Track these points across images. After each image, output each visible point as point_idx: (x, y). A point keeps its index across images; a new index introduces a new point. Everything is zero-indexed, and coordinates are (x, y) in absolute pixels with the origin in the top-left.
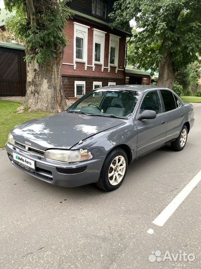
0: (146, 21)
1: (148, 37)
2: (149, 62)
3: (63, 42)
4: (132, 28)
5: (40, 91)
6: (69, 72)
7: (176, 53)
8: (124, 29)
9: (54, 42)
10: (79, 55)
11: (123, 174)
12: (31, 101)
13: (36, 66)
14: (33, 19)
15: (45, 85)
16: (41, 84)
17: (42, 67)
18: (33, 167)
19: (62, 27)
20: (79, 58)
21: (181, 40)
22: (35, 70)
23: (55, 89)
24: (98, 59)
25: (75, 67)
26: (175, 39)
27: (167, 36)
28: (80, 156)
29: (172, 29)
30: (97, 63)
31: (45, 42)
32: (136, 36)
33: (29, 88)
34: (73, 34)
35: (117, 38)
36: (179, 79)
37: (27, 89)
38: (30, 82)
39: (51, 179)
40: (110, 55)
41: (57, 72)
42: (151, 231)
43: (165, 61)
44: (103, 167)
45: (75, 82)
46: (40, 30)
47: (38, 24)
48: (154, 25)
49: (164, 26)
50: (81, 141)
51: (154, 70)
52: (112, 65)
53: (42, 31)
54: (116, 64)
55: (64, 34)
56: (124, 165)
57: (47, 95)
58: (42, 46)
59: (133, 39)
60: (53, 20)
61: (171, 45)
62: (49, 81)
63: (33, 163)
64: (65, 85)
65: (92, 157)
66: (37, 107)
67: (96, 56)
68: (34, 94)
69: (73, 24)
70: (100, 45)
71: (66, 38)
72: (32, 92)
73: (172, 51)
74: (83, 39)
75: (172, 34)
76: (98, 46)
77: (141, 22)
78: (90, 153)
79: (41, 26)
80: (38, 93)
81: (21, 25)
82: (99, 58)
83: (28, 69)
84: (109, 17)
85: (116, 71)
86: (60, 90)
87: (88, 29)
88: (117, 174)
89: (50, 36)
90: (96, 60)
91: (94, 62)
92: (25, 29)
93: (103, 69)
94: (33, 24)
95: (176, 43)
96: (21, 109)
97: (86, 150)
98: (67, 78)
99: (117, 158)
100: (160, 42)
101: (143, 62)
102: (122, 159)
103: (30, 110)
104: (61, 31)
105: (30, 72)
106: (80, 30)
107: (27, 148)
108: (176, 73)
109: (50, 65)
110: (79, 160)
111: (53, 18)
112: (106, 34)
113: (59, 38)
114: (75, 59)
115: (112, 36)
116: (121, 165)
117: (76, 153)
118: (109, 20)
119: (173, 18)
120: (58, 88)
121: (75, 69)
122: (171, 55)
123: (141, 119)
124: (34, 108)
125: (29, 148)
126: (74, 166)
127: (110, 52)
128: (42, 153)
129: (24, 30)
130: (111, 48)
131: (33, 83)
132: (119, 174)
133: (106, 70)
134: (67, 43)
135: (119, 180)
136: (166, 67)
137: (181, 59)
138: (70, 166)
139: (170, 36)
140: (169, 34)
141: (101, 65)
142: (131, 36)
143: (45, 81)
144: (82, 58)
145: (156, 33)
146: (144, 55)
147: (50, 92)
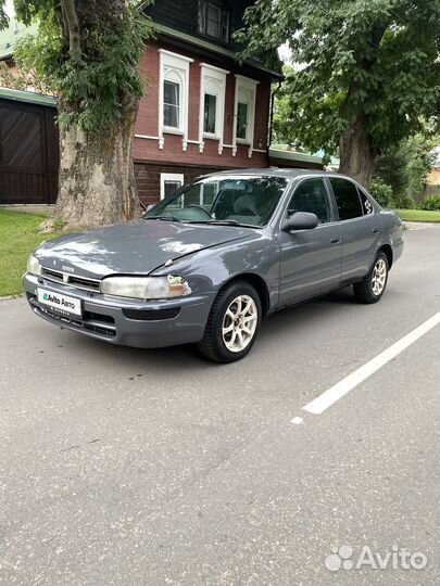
0: (313, 48)
1: (317, 81)
2: (319, 134)
3: (136, 88)
4: (282, 63)
5: (88, 188)
6: (150, 155)
7: (375, 116)
8: (267, 65)
9: (118, 88)
10: (171, 119)
11: (252, 332)
12: (69, 209)
13: (81, 137)
14: (75, 40)
15: (98, 176)
16: (89, 175)
17: (92, 140)
18: (77, 311)
19: (135, 57)
20: (170, 125)
21: (386, 89)
22: (78, 146)
23: (119, 183)
24: (210, 128)
25: (161, 143)
26: (372, 86)
27: (355, 79)
28: (167, 289)
29: (367, 64)
30: (209, 135)
31: (98, 86)
32: (291, 79)
33: (65, 183)
34: (158, 74)
35: (252, 84)
36: (386, 171)
37: (60, 184)
38: (66, 170)
39: (113, 333)
40: (235, 118)
41: (124, 149)
42: (297, 420)
43: (353, 132)
44: (211, 313)
45: (162, 175)
46: (89, 61)
47: (85, 50)
48: (329, 55)
49: (349, 58)
50: (170, 262)
51: (330, 151)
52: (241, 140)
53: (93, 64)
54: (249, 138)
55: (139, 72)
56: (255, 315)
57: (103, 198)
58: (92, 96)
59: (284, 85)
60: (115, 42)
61: (366, 99)
62: (108, 167)
63: (77, 303)
64: (141, 181)
65: (190, 291)
66: (81, 222)
67: (206, 121)
68: (76, 196)
69: (158, 54)
70: (214, 98)
71: (143, 79)
72: (71, 192)
73: (367, 112)
74: (178, 85)
75: (366, 75)
76: (210, 100)
77: (301, 51)
78: (186, 283)
79: (92, 55)
80: (84, 193)
81: (49, 51)
82: (214, 125)
83: (63, 142)
84: (234, 40)
85: (250, 153)
86: (129, 188)
87: (191, 64)
88: (239, 331)
89: (110, 75)
90: (206, 130)
91: (202, 134)
92: (58, 60)
93: (221, 149)
94: (75, 51)
95: (376, 94)
96: (47, 225)
97: (179, 278)
98: (143, 167)
99: (239, 298)
100: (341, 93)
101: (306, 136)
102: (250, 302)
103: (66, 228)
104: (132, 64)
105: (67, 149)
106: (173, 67)
107: (66, 279)
108: (377, 158)
109: (109, 136)
110: (165, 294)
111: (116, 37)
112: (227, 75)
113: (128, 79)
114: (162, 128)
115: (240, 80)
116: (248, 315)
117: (160, 282)
118: (234, 46)
119: (368, 43)
120: (125, 184)
121: (161, 147)
122: (365, 119)
123: (287, 229)
124: (74, 223)
125: (70, 277)
126: (156, 307)
127: (236, 113)
128: (96, 285)
129: (55, 61)
130: (239, 104)
131: (74, 172)
132: (243, 333)
133: (227, 151)
134: (145, 91)
135: (245, 343)
136: (355, 145)
137: (387, 128)
138: (148, 306)
139: (362, 80)
140: (361, 74)
141: (218, 141)
142: (281, 79)
143: (99, 168)
144: (176, 125)
145: (334, 73)
146: (309, 119)
147: (109, 191)
